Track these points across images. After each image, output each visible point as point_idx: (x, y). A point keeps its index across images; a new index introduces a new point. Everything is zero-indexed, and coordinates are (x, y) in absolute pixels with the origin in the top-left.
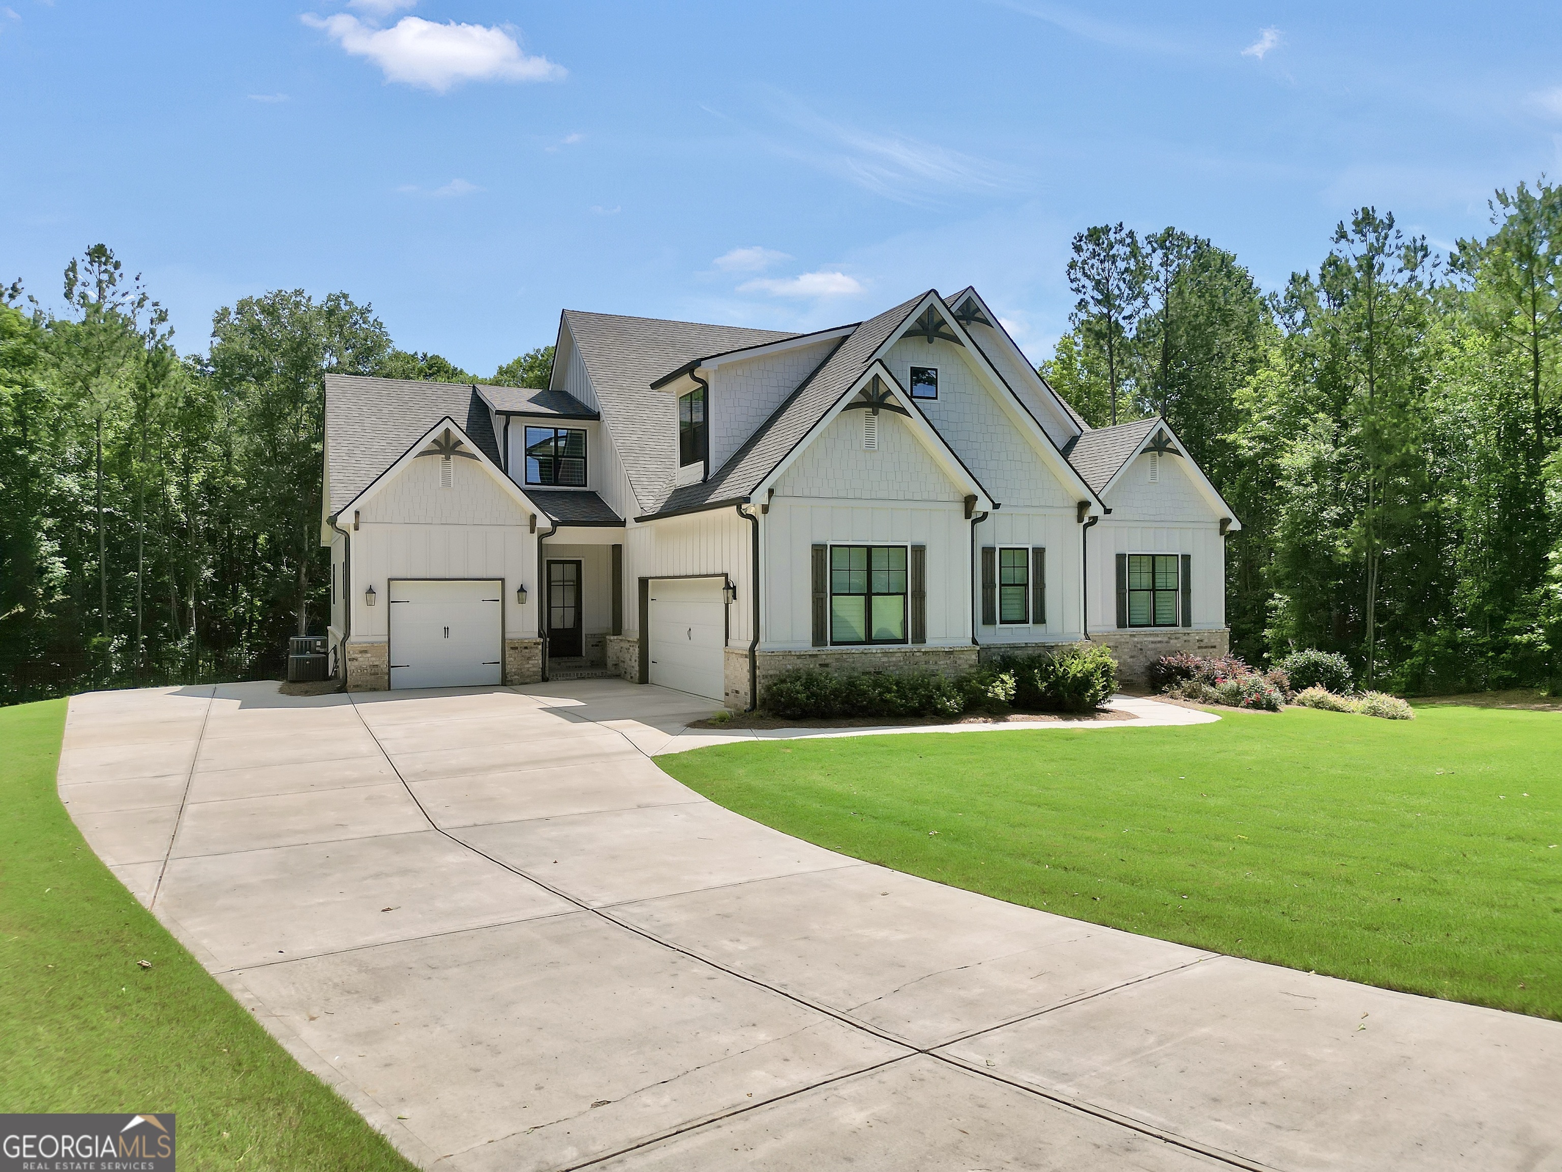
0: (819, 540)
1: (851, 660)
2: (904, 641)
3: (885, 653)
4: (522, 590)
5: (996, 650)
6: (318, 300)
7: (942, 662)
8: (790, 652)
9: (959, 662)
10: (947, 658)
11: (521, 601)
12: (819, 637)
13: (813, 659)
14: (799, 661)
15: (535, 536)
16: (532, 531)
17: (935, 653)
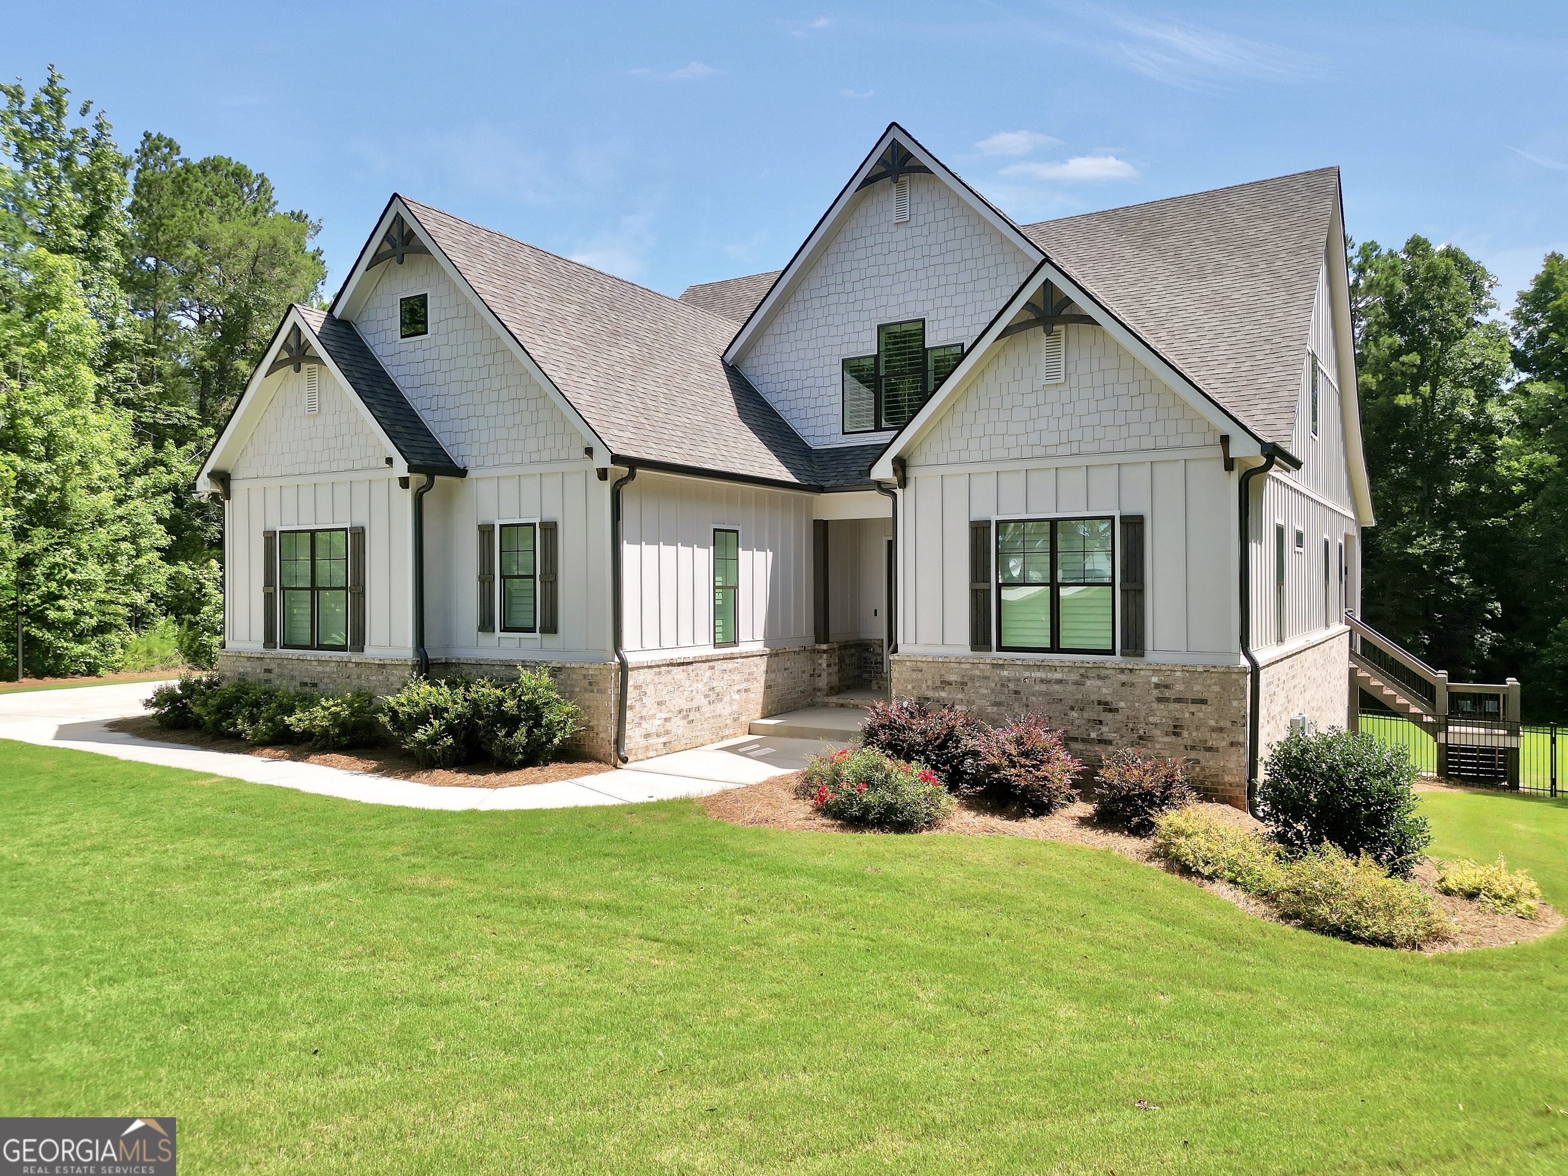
0: (270, 526)
1: (290, 667)
2: (346, 648)
3: (320, 662)
5: (488, 668)
7: (374, 678)
9: (392, 679)
10: (380, 673)
12: (269, 639)
17: (368, 665)
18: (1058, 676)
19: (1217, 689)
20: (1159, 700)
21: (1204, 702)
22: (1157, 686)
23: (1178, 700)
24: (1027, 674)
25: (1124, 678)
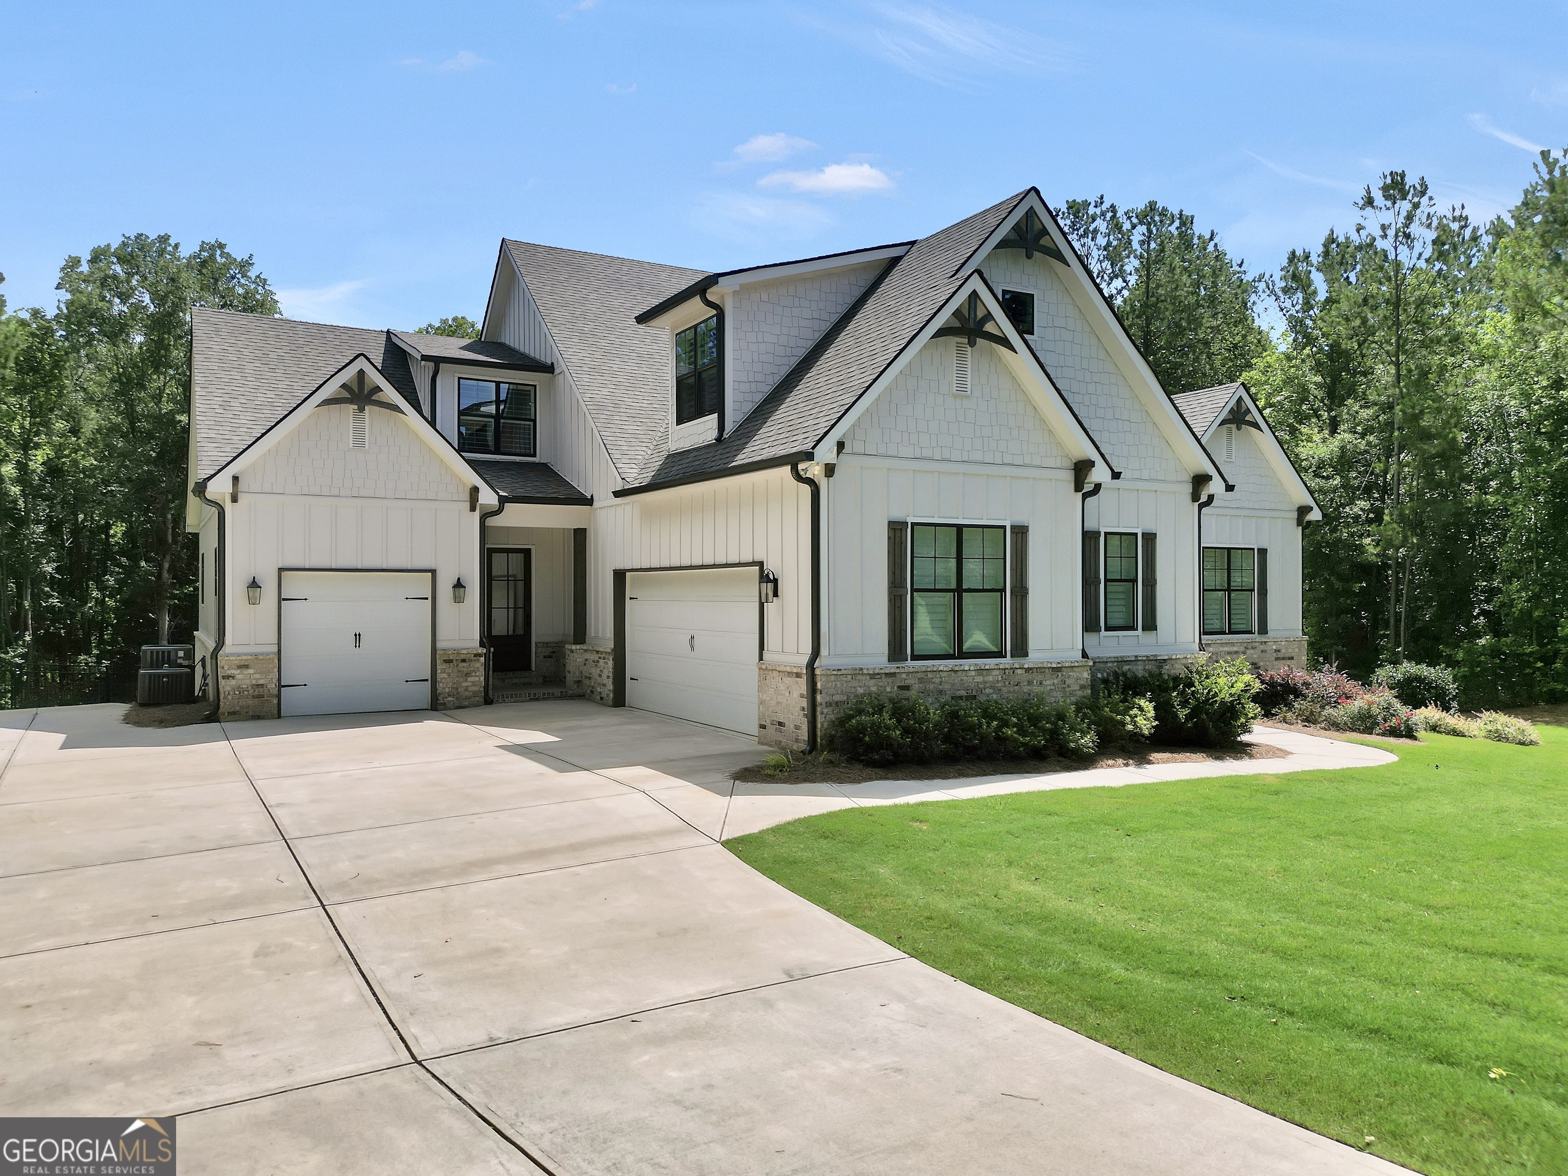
0: (898, 515)
1: (937, 680)
2: (1000, 654)
3: (980, 671)
4: (459, 585)
5: (1102, 665)
6: (187, 250)
7: (1048, 682)
8: (861, 669)
9: (1068, 682)
10: (1054, 676)
11: (458, 599)
12: (896, 651)
13: (890, 680)
14: (872, 682)
15: (477, 515)
16: (473, 509)
17: (1040, 670)
18: (1235, 649)
19: (1297, 650)
20: (1277, 659)
21: (1292, 658)
22: (1276, 651)
23: (1283, 659)
24: (1221, 649)
25: (1262, 647)
